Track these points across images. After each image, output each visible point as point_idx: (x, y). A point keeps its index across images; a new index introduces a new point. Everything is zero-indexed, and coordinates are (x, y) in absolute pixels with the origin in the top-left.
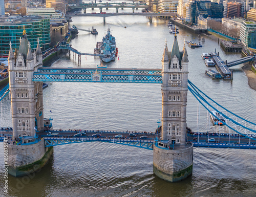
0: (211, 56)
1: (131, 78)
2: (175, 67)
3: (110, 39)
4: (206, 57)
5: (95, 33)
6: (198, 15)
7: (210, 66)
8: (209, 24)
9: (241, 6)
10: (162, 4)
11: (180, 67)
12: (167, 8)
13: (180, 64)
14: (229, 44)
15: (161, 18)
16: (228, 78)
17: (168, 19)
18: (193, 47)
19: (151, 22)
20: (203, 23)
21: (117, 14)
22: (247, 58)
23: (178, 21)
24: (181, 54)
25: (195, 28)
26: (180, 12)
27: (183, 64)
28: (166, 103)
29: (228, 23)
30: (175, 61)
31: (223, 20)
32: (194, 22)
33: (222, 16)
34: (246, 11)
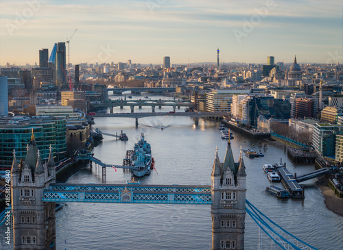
0: (275, 169)
1: (171, 197)
2: (228, 182)
3: (143, 146)
4: (269, 169)
5: (124, 138)
6: (258, 116)
7: (274, 181)
8: (272, 127)
9: (312, 103)
10: (211, 102)
11: (236, 183)
12: (217, 107)
13: (235, 179)
14: (298, 153)
15: (210, 118)
16: (298, 197)
17: (219, 120)
18: (252, 156)
19: (197, 124)
20: (264, 125)
21: (153, 114)
22: (322, 170)
23: (233, 122)
24: (237, 166)
25: (253, 132)
26: (235, 111)
27: (240, 179)
28: (217, 230)
29: (297, 125)
30: (229, 175)
31: (290, 122)
32: (253, 124)
33: (288, 117)
34: (320, 110)
